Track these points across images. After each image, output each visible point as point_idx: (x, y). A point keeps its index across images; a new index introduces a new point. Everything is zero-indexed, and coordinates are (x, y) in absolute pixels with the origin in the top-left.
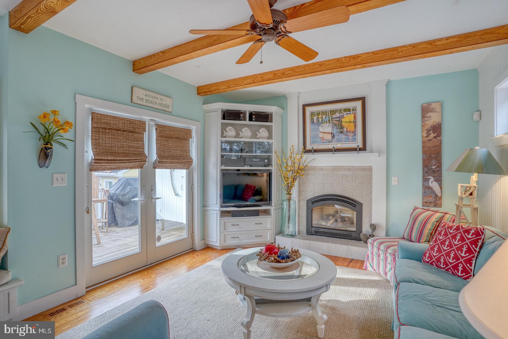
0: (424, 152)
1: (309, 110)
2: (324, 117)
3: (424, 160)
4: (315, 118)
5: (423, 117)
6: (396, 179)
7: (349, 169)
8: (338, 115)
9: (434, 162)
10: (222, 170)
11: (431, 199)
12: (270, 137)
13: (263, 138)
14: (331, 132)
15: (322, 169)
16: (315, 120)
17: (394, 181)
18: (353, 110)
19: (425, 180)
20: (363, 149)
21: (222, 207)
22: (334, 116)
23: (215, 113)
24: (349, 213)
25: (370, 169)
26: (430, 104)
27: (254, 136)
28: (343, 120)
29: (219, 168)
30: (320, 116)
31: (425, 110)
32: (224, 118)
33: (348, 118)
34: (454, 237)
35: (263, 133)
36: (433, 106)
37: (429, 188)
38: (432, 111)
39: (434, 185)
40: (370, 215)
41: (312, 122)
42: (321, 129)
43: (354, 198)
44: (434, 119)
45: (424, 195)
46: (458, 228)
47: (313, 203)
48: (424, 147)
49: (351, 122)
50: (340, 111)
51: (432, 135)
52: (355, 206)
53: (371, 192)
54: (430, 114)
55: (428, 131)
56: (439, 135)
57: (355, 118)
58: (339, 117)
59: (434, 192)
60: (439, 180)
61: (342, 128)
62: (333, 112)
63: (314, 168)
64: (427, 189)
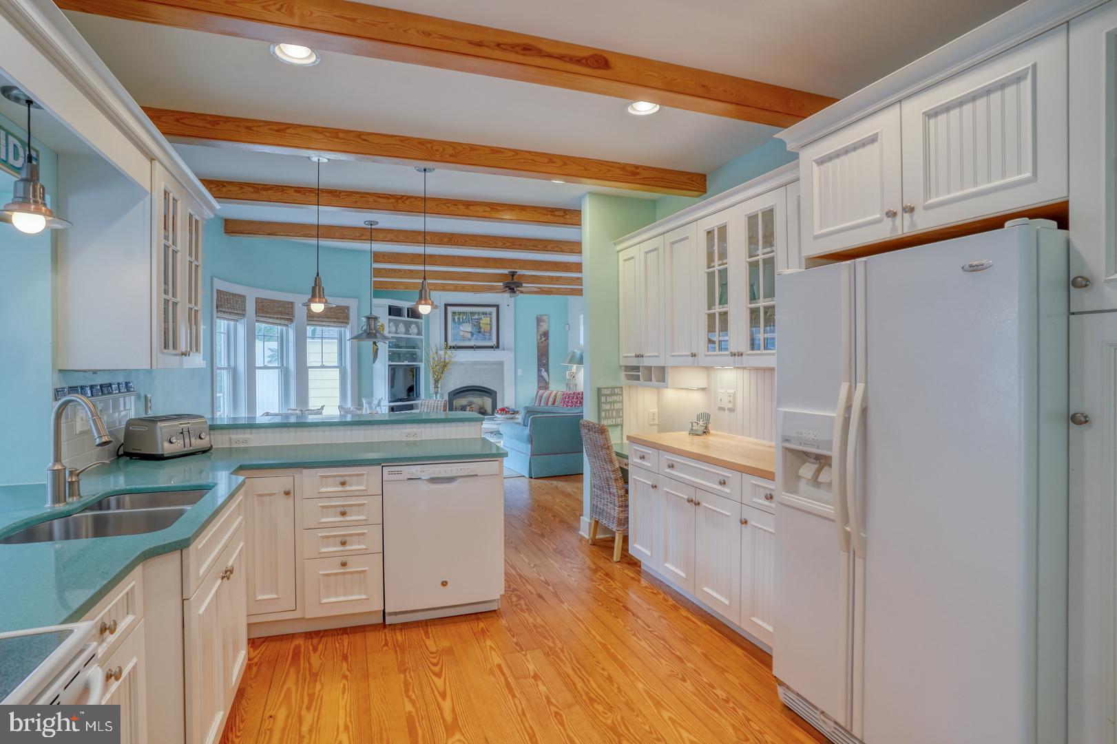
0: (538, 351)
1: (450, 309)
2: (464, 317)
3: (538, 357)
4: (456, 318)
5: (538, 325)
6: (521, 370)
7: (486, 363)
8: (476, 317)
9: (544, 357)
10: (389, 365)
11: (543, 385)
12: (419, 333)
13: (413, 334)
14: (470, 331)
15: (462, 364)
16: (456, 320)
17: (519, 372)
18: (489, 314)
19: (539, 371)
20: (498, 347)
21: (390, 402)
22: (474, 318)
23: (381, 308)
24: (488, 402)
25: (502, 363)
26: (542, 316)
27: (407, 332)
28: (481, 322)
29: (388, 363)
30: (461, 316)
31: (539, 320)
32: (390, 314)
33: (485, 320)
34: (573, 398)
35: (414, 329)
36: (545, 318)
37: (542, 377)
38: (544, 321)
39: (544, 374)
40: (503, 401)
41: (454, 319)
42: (461, 328)
43: (490, 387)
44: (544, 327)
45: (539, 382)
46: (574, 393)
47: (455, 395)
48: (538, 347)
49: (487, 324)
50: (479, 313)
51: (544, 339)
52: (491, 394)
53: (503, 383)
54: (542, 324)
55: (541, 335)
56: (547, 339)
57: (491, 321)
58: (477, 319)
59: (544, 379)
60: (547, 371)
61: (480, 328)
62: (473, 314)
63: (455, 363)
64: (540, 377)
